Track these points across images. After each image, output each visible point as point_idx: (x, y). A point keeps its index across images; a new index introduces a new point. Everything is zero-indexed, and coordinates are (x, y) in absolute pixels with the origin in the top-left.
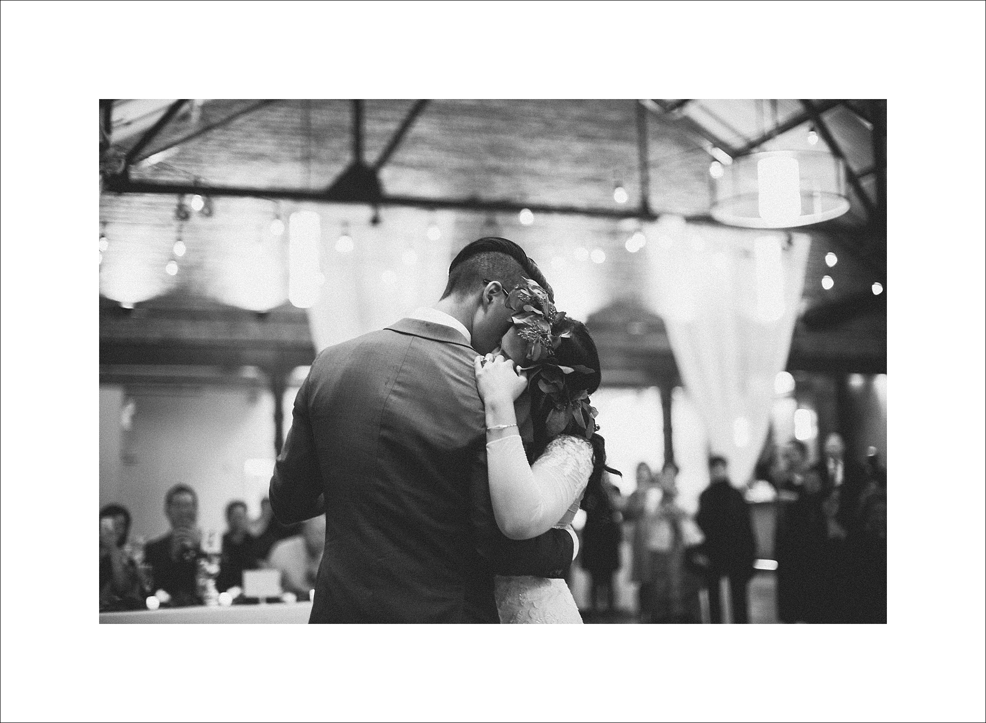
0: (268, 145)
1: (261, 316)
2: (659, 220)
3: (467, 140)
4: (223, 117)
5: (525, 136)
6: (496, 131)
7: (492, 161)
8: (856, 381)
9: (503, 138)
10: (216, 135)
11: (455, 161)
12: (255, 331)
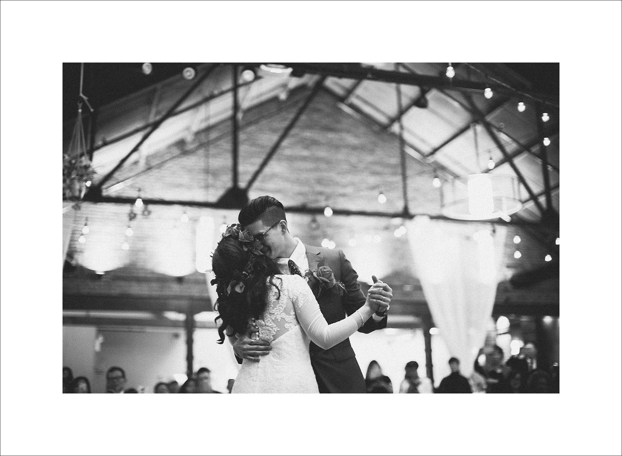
0: (185, 179)
1: (180, 280)
2: (414, 218)
3: (304, 176)
4: (158, 162)
5: (339, 173)
6: (321, 171)
7: (319, 188)
8: (548, 320)
9: (325, 174)
10: (154, 173)
11: (297, 188)
12: (176, 289)
